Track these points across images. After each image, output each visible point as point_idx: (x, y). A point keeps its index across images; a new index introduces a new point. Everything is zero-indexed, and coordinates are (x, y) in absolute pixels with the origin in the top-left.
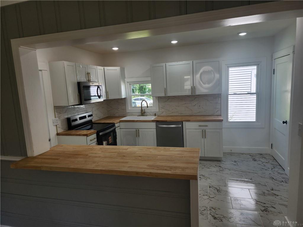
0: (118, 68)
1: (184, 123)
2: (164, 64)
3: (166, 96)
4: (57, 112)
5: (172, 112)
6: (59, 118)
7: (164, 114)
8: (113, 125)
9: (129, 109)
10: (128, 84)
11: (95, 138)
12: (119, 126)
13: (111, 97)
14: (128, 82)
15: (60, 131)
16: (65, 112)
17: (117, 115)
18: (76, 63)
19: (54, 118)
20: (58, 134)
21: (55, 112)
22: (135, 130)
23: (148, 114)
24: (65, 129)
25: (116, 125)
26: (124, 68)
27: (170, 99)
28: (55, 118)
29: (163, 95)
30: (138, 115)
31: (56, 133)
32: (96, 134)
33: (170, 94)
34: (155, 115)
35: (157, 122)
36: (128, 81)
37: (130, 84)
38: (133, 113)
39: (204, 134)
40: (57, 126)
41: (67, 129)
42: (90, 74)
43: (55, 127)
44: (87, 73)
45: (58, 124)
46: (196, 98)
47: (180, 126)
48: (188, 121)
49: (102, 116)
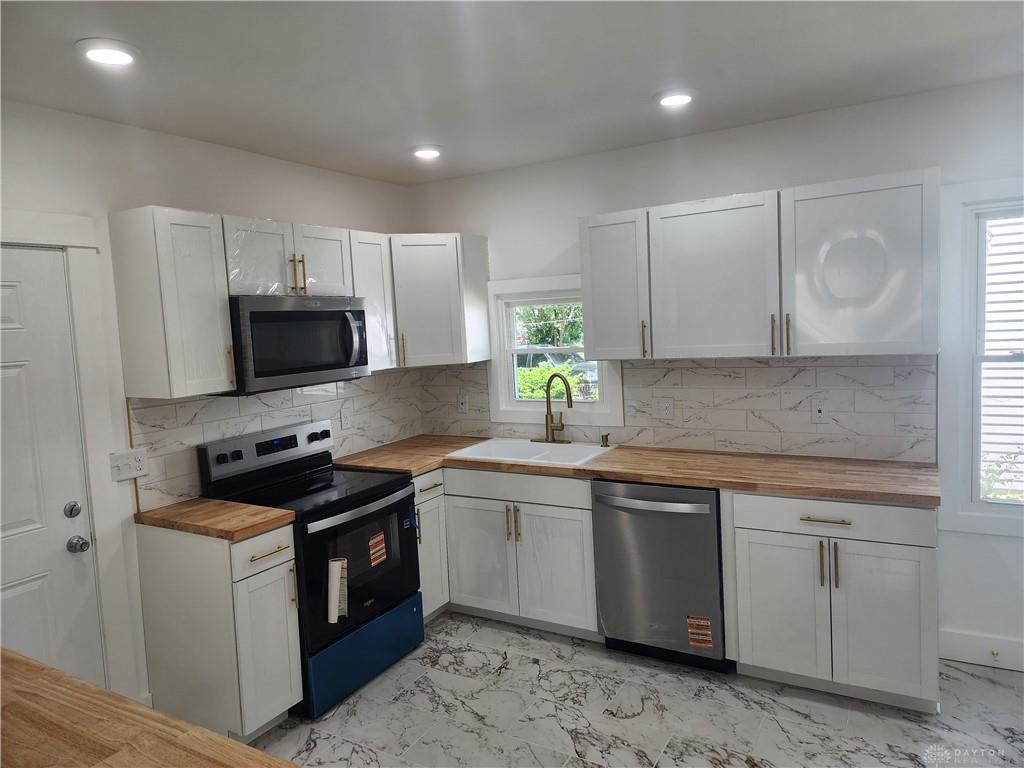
0: (448, 240)
1: (725, 495)
2: (641, 212)
3: (648, 357)
4: (140, 423)
5: (683, 432)
6: (152, 446)
7: (647, 439)
8: (404, 479)
9: (503, 407)
10: (500, 301)
11: (280, 549)
12: (436, 485)
13: (415, 360)
14: (498, 297)
15: (152, 501)
16: (190, 423)
17: (455, 431)
18: (226, 217)
19: (122, 447)
20: (139, 518)
21: (133, 424)
22: (501, 506)
23: (576, 433)
24: (186, 492)
25: (419, 483)
26: (485, 239)
27: (673, 369)
28: (132, 447)
29: (634, 353)
30: (534, 437)
31: (132, 511)
32: (291, 526)
33: (665, 350)
34: (605, 441)
35: (598, 477)
36: (497, 293)
37: (508, 305)
38: (515, 428)
39: (829, 566)
40: (139, 484)
41: (196, 492)
42: (302, 261)
43: (129, 488)
44: (289, 257)
45: (141, 473)
46: (799, 371)
47: (705, 509)
48: (749, 488)
49: (391, 433)
